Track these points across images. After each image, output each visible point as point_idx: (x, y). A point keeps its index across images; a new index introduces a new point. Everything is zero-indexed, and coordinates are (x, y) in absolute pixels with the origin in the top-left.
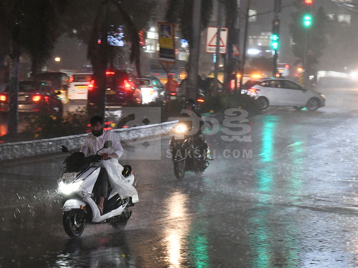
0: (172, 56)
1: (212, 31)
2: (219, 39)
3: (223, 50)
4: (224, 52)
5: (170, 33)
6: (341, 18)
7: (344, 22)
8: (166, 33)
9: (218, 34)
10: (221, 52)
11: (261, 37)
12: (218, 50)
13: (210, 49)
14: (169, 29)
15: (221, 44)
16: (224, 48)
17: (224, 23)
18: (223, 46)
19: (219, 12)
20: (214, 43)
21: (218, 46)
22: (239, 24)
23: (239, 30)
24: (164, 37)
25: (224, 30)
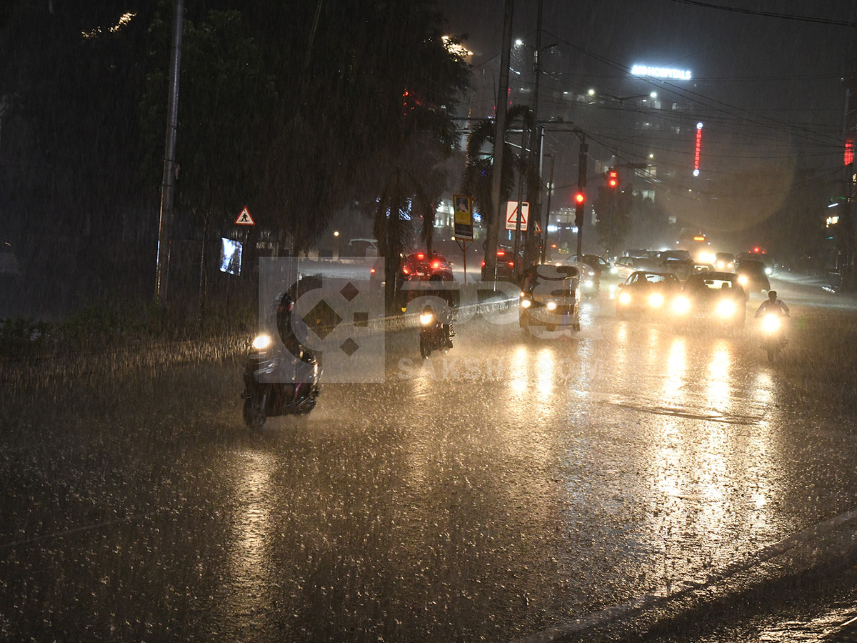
0: (470, 233)
1: (512, 206)
2: (520, 214)
3: (524, 227)
4: (525, 229)
5: (466, 206)
6: (645, 194)
7: (648, 199)
8: (462, 207)
9: (519, 210)
10: (521, 229)
11: (560, 213)
12: (518, 226)
13: (510, 226)
14: (465, 203)
15: (522, 220)
16: (526, 224)
17: (525, 197)
18: (525, 222)
19: (521, 183)
20: (514, 218)
21: (518, 222)
22: (542, 198)
23: (541, 205)
24: (460, 211)
25: (526, 205)
